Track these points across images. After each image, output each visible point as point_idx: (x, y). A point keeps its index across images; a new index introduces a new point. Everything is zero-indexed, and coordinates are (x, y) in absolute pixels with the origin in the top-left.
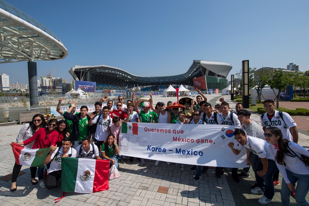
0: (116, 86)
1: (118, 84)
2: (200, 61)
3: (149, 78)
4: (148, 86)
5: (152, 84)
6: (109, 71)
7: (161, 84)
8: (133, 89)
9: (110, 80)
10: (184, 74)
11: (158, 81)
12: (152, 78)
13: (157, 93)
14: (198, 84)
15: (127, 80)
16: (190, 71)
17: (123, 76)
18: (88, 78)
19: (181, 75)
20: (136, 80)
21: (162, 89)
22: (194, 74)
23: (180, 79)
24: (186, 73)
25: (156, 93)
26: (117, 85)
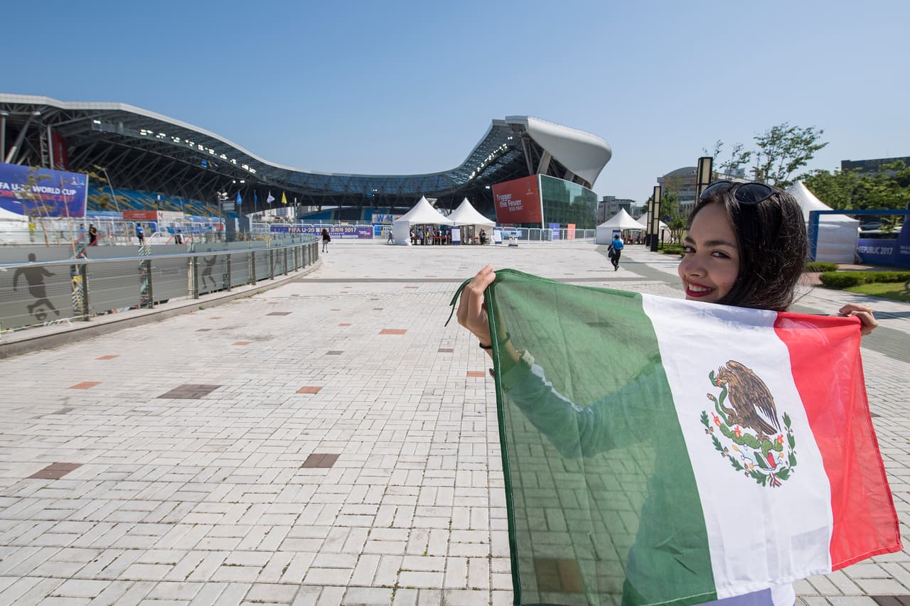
0: (191, 201)
1: (200, 191)
2: (525, 119)
3: (329, 178)
4: (323, 208)
5: (337, 199)
6: (154, 135)
7: (371, 204)
8: (264, 215)
9: (166, 175)
10: (453, 172)
11: (360, 190)
12: (340, 180)
13: (366, 229)
14: (511, 203)
15: (238, 181)
16: (471, 162)
17: (223, 161)
18: (45, 153)
19: (442, 175)
20: (278, 182)
21: (385, 216)
22: (486, 174)
23: (437, 187)
24: (460, 169)
25: (362, 229)
26: (197, 198)
